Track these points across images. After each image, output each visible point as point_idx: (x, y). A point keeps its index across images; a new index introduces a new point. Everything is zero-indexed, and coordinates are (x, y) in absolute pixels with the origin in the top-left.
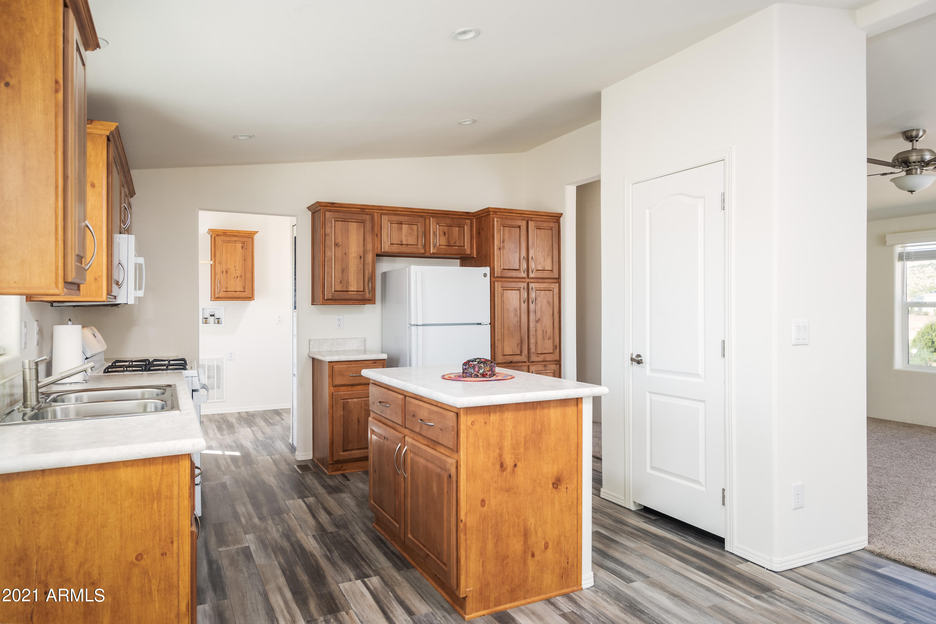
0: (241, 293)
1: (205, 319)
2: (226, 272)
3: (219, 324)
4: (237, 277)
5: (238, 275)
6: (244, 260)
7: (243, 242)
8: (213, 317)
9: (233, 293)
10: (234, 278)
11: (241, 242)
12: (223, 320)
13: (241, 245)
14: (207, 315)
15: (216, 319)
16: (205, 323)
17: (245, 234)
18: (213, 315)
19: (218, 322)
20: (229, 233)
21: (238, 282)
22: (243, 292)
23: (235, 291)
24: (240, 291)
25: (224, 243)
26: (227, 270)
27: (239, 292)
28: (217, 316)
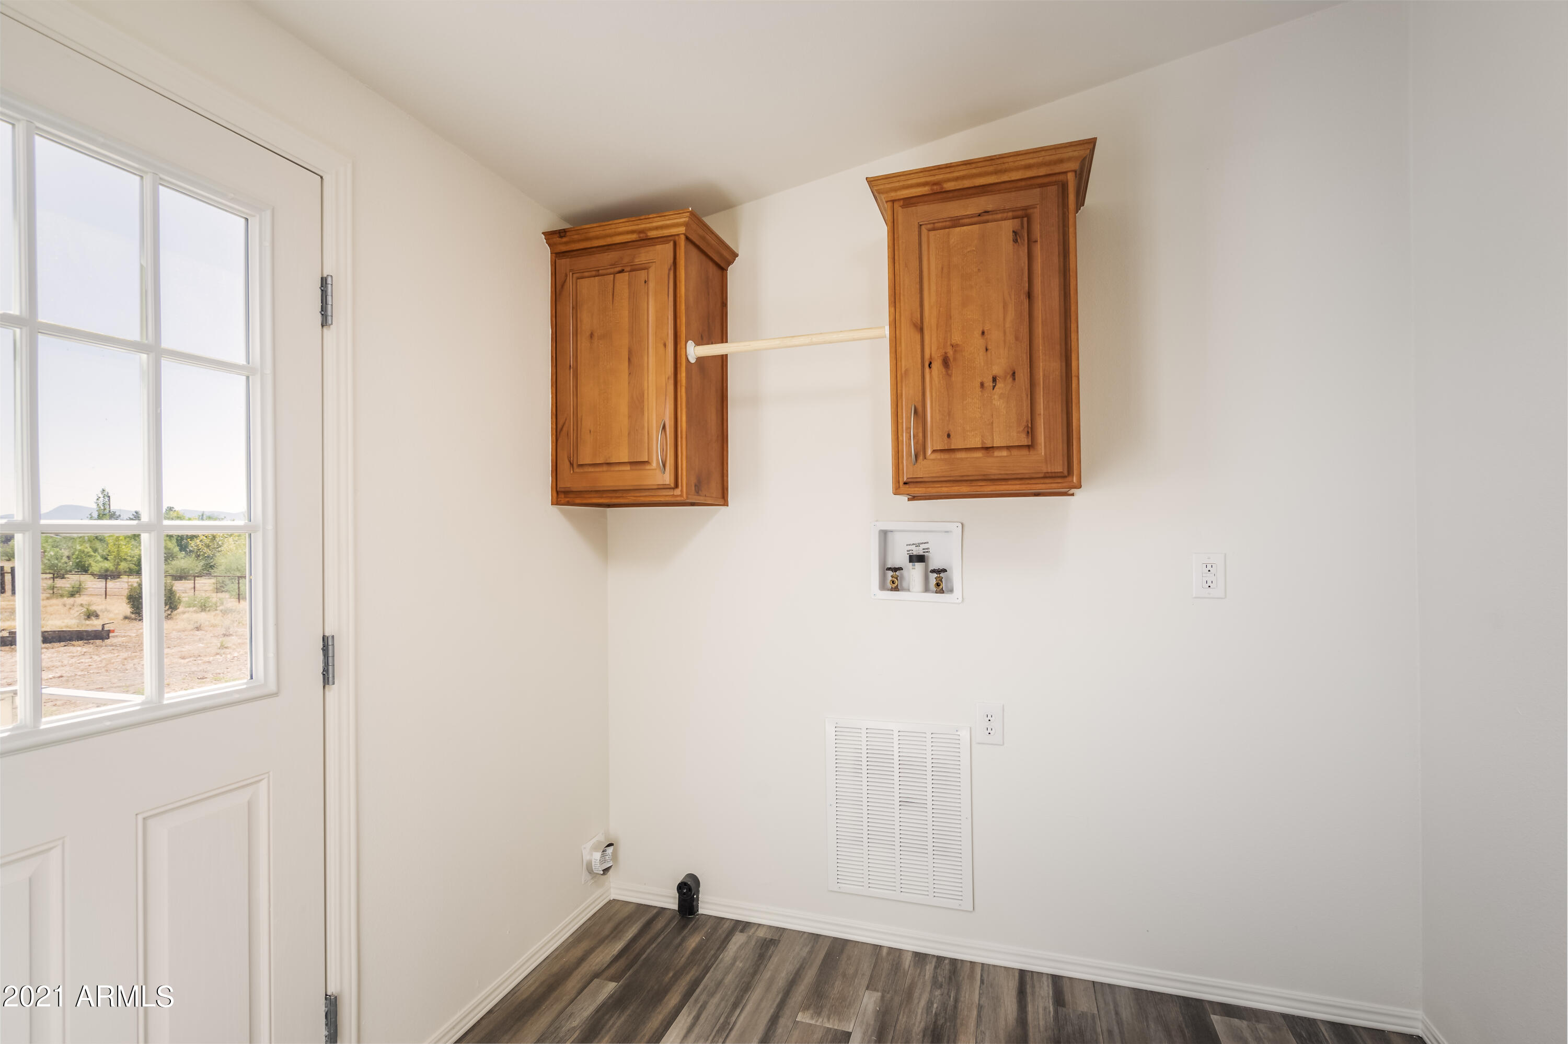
0: (1015, 452)
1: (890, 573)
2: (946, 362)
3: (942, 591)
4: (994, 379)
5: (997, 370)
6: (1024, 298)
7: (1020, 213)
8: (919, 566)
9: (979, 454)
10: (982, 385)
11: (1010, 214)
12: (956, 577)
13: (1008, 226)
14: (899, 557)
15: (933, 571)
16: (892, 589)
17: (1029, 174)
18: (920, 559)
19: (938, 585)
20: (957, 179)
21: (998, 402)
22: (1025, 452)
23: (987, 448)
24: (1008, 448)
25: (932, 233)
26: (950, 353)
27: (1004, 453)
28: (935, 563)
